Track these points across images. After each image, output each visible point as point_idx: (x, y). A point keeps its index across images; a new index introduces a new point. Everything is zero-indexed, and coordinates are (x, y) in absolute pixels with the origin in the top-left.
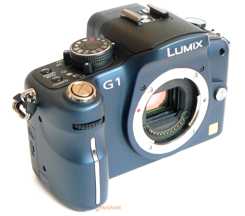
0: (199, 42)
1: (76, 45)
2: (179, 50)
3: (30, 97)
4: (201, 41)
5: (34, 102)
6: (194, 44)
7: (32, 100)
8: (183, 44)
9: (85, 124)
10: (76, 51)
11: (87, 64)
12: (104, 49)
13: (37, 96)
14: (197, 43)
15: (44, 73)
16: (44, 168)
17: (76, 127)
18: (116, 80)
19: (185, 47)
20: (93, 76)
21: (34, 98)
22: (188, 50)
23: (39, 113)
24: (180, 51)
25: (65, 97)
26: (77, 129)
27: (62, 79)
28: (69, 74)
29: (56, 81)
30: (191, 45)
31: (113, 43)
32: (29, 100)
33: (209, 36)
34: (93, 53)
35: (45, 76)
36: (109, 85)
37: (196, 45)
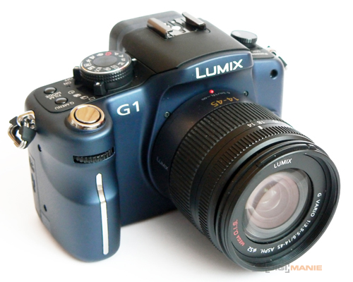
0: (238, 62)
1: (89, 61)
2: (211, 71)
3: (29, 121)
4: (241, 61)
5: (33, 128)
6: (231, 63)
7: (30, 125)
8: (216, 63)
9: (88, 157)
10: (86, 68)
11: (98, 84)
12: (120, 66)
13: (36, 120)
14: (235, 62)
15: (48, 93)
16: (45, 207)
17: (77, 160)
18: (134, 105)
19: (219, 67)
20: (105, 99)
21: (33, 122)
22: (223, 71)
23: (37, 140)
24: (213, 72)
25: (67, 123)
26: (79, 162)
27: (67, 101)
28: (76, 95)
29: (59, 103)
30: (227, 64)
31: (134, 60)
32: (27, 125)
33: (252, 54)
34: (106, 71)
35: (47, 97)
36: (125, 110)
37: (234, 65)
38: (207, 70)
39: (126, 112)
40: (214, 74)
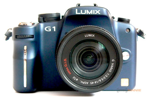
2: (83, 12)
4: (99, 11)
14: (96, 11)
18: (53, 28)
19: (87, 11)
22: (89, 13)
36: (49, 29)
37: (95, 12)
38: (81, 11)
39: (49, 30)
40: (85, 13)
